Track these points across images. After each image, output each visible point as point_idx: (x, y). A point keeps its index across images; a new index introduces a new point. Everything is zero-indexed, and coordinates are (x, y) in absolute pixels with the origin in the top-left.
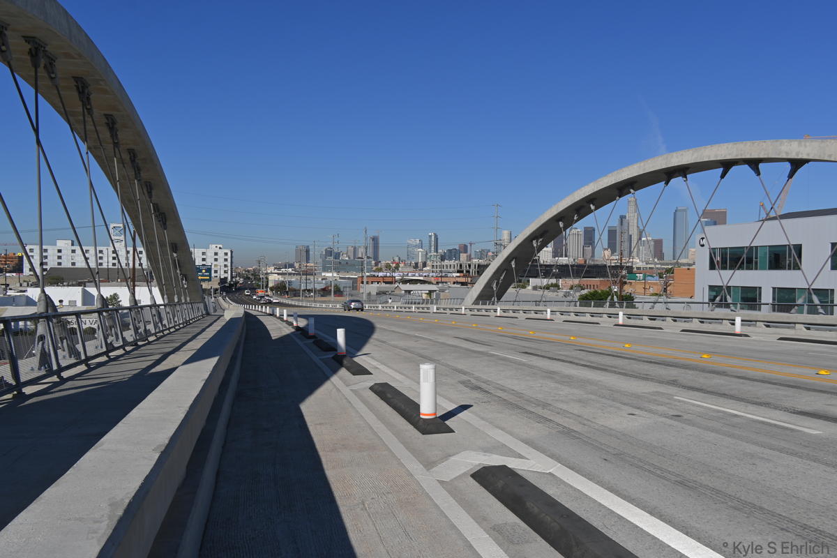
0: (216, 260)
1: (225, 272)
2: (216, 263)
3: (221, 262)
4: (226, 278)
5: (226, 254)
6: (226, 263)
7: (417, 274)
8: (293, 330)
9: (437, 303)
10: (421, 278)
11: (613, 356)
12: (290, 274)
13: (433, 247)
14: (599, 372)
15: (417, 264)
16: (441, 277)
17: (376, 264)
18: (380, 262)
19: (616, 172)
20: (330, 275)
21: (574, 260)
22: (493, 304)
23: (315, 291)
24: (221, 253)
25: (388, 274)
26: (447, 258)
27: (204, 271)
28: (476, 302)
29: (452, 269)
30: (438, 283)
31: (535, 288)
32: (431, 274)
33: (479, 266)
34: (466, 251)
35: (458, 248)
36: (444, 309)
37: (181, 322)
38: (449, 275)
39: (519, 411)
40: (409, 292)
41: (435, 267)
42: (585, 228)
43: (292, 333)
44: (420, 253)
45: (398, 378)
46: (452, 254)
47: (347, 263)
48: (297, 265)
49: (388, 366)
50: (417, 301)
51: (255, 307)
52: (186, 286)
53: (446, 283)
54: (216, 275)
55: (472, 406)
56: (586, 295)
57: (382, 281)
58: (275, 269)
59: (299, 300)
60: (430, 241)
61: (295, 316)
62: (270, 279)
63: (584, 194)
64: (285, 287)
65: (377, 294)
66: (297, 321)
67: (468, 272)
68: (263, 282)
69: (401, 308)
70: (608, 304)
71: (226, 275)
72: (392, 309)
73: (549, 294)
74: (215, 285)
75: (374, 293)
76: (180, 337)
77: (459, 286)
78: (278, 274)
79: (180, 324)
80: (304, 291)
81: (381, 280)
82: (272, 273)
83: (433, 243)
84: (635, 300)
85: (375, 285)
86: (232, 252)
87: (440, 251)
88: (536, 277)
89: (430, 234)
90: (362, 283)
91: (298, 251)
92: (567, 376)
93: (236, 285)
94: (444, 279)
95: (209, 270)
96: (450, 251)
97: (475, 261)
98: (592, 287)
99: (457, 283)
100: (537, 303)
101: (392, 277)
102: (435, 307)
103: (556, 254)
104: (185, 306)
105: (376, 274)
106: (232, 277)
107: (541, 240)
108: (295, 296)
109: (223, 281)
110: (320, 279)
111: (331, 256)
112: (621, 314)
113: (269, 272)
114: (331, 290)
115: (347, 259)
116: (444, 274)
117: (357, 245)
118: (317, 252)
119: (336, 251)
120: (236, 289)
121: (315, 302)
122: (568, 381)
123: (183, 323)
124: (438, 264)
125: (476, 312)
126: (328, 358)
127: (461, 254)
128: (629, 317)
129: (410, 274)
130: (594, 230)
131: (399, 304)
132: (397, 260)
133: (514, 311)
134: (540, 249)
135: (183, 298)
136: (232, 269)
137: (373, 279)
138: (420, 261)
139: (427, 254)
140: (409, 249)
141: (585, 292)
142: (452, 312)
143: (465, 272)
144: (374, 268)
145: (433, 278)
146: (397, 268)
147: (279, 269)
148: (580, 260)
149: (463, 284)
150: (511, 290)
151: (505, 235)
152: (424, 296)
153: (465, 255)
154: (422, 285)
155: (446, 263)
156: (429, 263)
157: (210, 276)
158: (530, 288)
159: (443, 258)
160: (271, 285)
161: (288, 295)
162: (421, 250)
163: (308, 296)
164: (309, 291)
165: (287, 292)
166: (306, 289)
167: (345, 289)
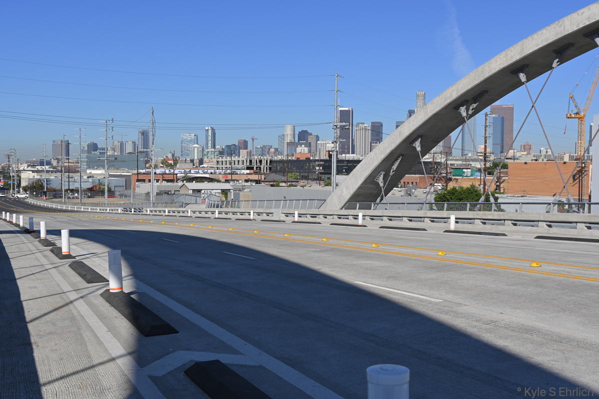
7: (201, 171)
10: (207, 176)
12: (48, 172)
13: (210, 142)
15: (192, 161)
16: (232, 174)
20: (98, 172)
23: (82, 191)
25: (167, 172)
26: (227, 154)
29: (241, 166)
30: (227, 181)
33: (271, 161)
34: (246, 147)
35: (237, 144)
38: (238, 171)
40: (199, 191)
41: (221, 163)
42: (372, 123)
44: (196, 149)
46: (231, 150)
47: (116, 159)
48: (55, 162)
53: (238, 181)
57: (161, 179)
58: (28, 165)
59: (61, 203)
60: (207, 136)
62: (22, 177)
64: (42, 186)
65: (158, 194)
67: (259, 168)
68: (14, 181)
77: (254, 184)
78: (33, 172)
80: (66, 191)
81: (160, 177)
82: (24, 170)
83: (210, 138)
87: (217, 147)
89: (207, 128)
90: (138, 181)
94: (234, 177)
96: (228, 146)
99: (251, 181)
101: (174, 174)
103: (343, 151)
108: (55, 197)
110: (85, 177)
113: (21, 169)
121: (84, 204)
127: (241, 150)
129: (192, 171)
130: (382, 125)
132: (170, 156)
138: (196, 158)
139: (203, 150)
140: (183, 144)
143: (255, 169)
144: (147, 165)
145: (221, 176)
146: (175, 164)
147: (34, 166)
153: (245, 151)
154: (211, 183)
156: (205, 159)
160: (24, 184)
161: (46, 196)
162: (197, 145)
163: (71, 197)
164: (72, 191)
165: (45, 193)
166: (69, 189)
167: (117, 189)
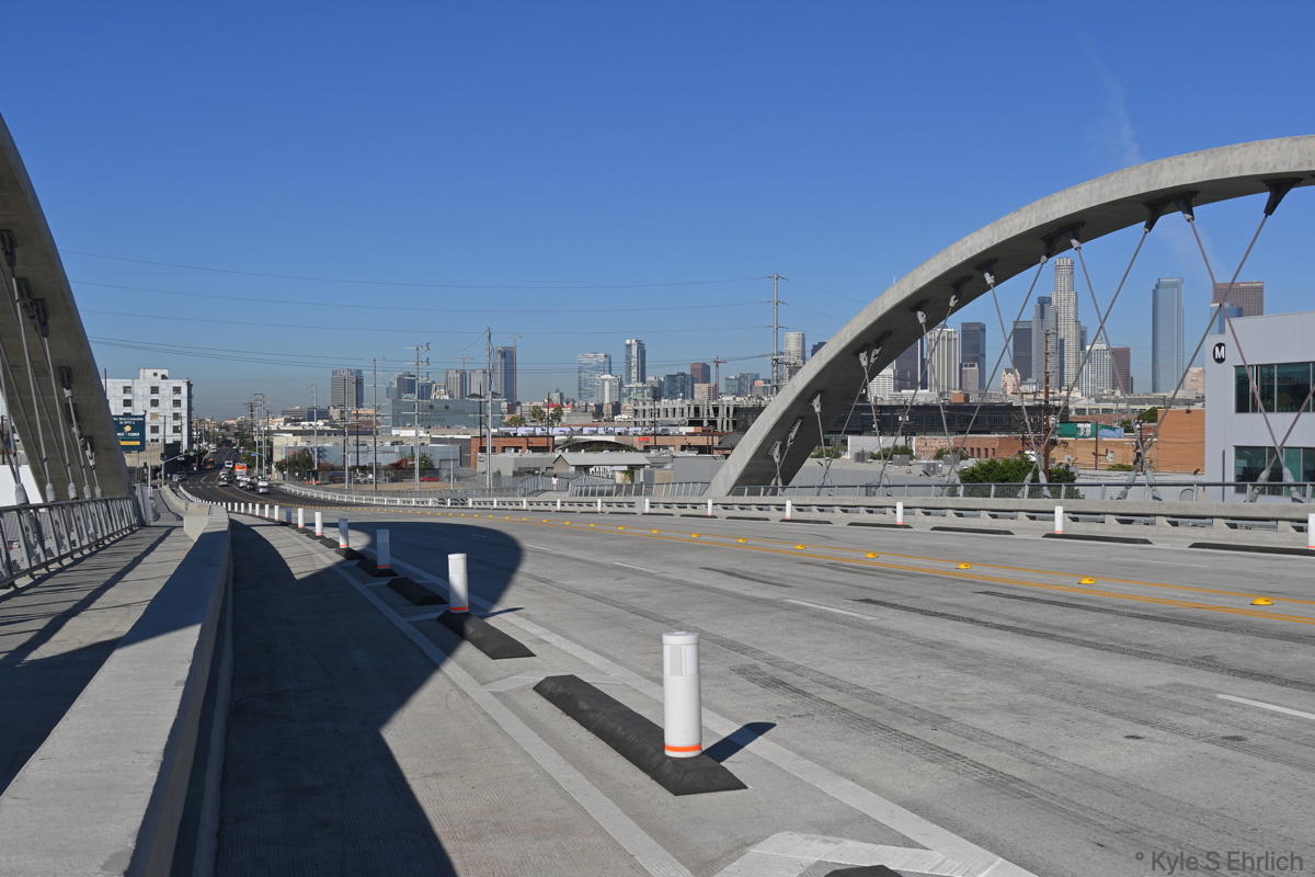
0: (155, 403)
1: (176, 430)
2: (154, 410)
3: (166, 407)
4: (178, 444)
5: (177, 390)
6: (177, 410)
7: (601, 430)
8: (340, 558)
9: (648, 494)
10: (612, 439)
11: (1061, 604)
12: (321, 433)
13: (634, 370)
14: (1038, 641)
15: (599, 407)
16: (655, 435)
17: (511, 409)
18: (519, 403)
19: (1038, 203)
20: (411, 433)
21: (941, 395)
22: (774, 493)
23: (378, 470)
24: (166, 388)
25: (538, 431)
26: (666, 393)
27: (128, 428)
28: (737, 489)
29: (678, 418)
30: (647, 449)
31: (860, 457)
32: (632, 430)
33: (735, 410)
34: (706, 379)
35: (688, 372)
36: (667, 506)
37: (85, 542)
38: (672, 430)
39: (881, 735)
40: (586, 468)
41: (641, 414)
42: (963, 325)
43: (339, 564)
44: (607, 383)
45: (592, 663)
46: (678, 385)
47: (447, 407)
48: (335, 414)
49: (565, 636)
50: (606, 488)
51: (246, 507)
52: (91, 463)
53: (665, 447)
54: (155, 436)
55: (773, 725)
56: (973, 470)
57: (524, 446)
58: (287, 421)
59: (341, 491)
60: (628, 358)
61: (343, 525)
62: (275, 444)
63: (970, 250)
64: (310, 461)
65: (515, 474)
66: (347, 538)
67: (713, 423)
68: (260, 450)
69: (571, 504)
70: (1026, 489)
71: (177, 437)
72: (550, 507)
73: (895, 471)
74: (153, 458)
75: (508, 472)
76: (86, 578)
77: (694, 454)
78: (295, 433)
79: (82, 548)
80: (353, 469)
81: (523, 443)
82: (279, 431)
83: (634, 361)
84: (1077, 481)
85: (511, 454)
86: (190, 386)
87: (650, 378)
88: (859, 433)
89: (628, 342)
90: (483, 450)
91: (338, 382)
92: (970, 651)
93: (200, 460)
94: (660, 441)
95: (139, 426)
96: (671, 378)
97: (727, 399)
98: (983, 452)
99: (691, 447)
100: (869, 489)
101: (548, 436)
102: (647, 501)
103: (901, 382)
104: (92, 507)
105: (512, 430)
106: (191, 441)
107: (877, 351)
108: (333, 480)
109: (171, 449)
110: (388, 444)
111: (412, 391)
112: (1059, 511)
113: (274, 428)
114: (412, 468)
115: (447, 397)
116: (660, 429)
117: (467, 367)
118: (379, 384)
119: (422, 380)
120: (199, 467)
121: (378, 493)
122: (976, 663)
123: (89, 546)
124: (648, 407)
125: (737, 512)
126: (431, 620)
127: (696, 385)
128: (1075, 516)
129: (586, 430)
130: (984, 330)
131: (566, 496)
132: (555, 398)
133: (822, 508)
134: (875, 371)
135: (86, 489)
136: (190, 423)
137: (507, 443)
138: (607, 401)
139: (621, 385)
140: (583, 374)
141: (970, 463)
142: (684, 511)
143: (705, 424)
144: (507, 418)
145: (636, 439)
146: (557, 416)
147: (296, 422)
148: (955, 396)
149: (702, 450)
150: (810, 462)
151: (791, 343)
152: (619, 478)
153: (704, 387)
154: (614, 453)
155: (665, 403)
156: (625, 404)
157: (142, 438)
158: (847, 456)
159: (657, 395)
160: (278, 457)
161: (316, 479)
162: (609, 376)
163: (362, 481)
164: (364, 469)
165: (315, 474)
166: (358, 466)
167: (444, 465)
